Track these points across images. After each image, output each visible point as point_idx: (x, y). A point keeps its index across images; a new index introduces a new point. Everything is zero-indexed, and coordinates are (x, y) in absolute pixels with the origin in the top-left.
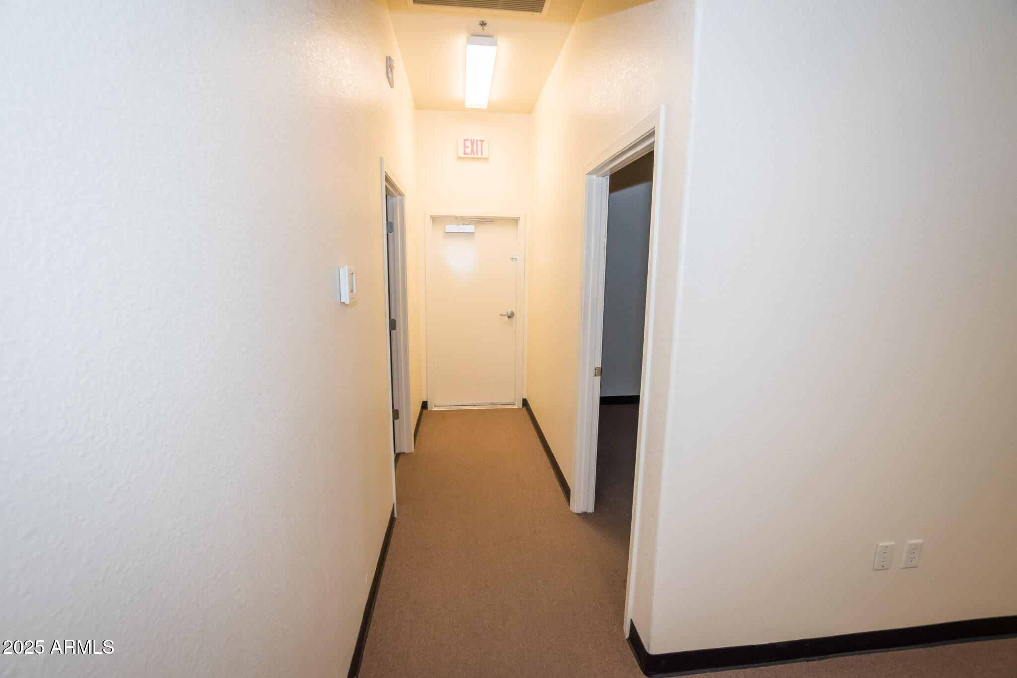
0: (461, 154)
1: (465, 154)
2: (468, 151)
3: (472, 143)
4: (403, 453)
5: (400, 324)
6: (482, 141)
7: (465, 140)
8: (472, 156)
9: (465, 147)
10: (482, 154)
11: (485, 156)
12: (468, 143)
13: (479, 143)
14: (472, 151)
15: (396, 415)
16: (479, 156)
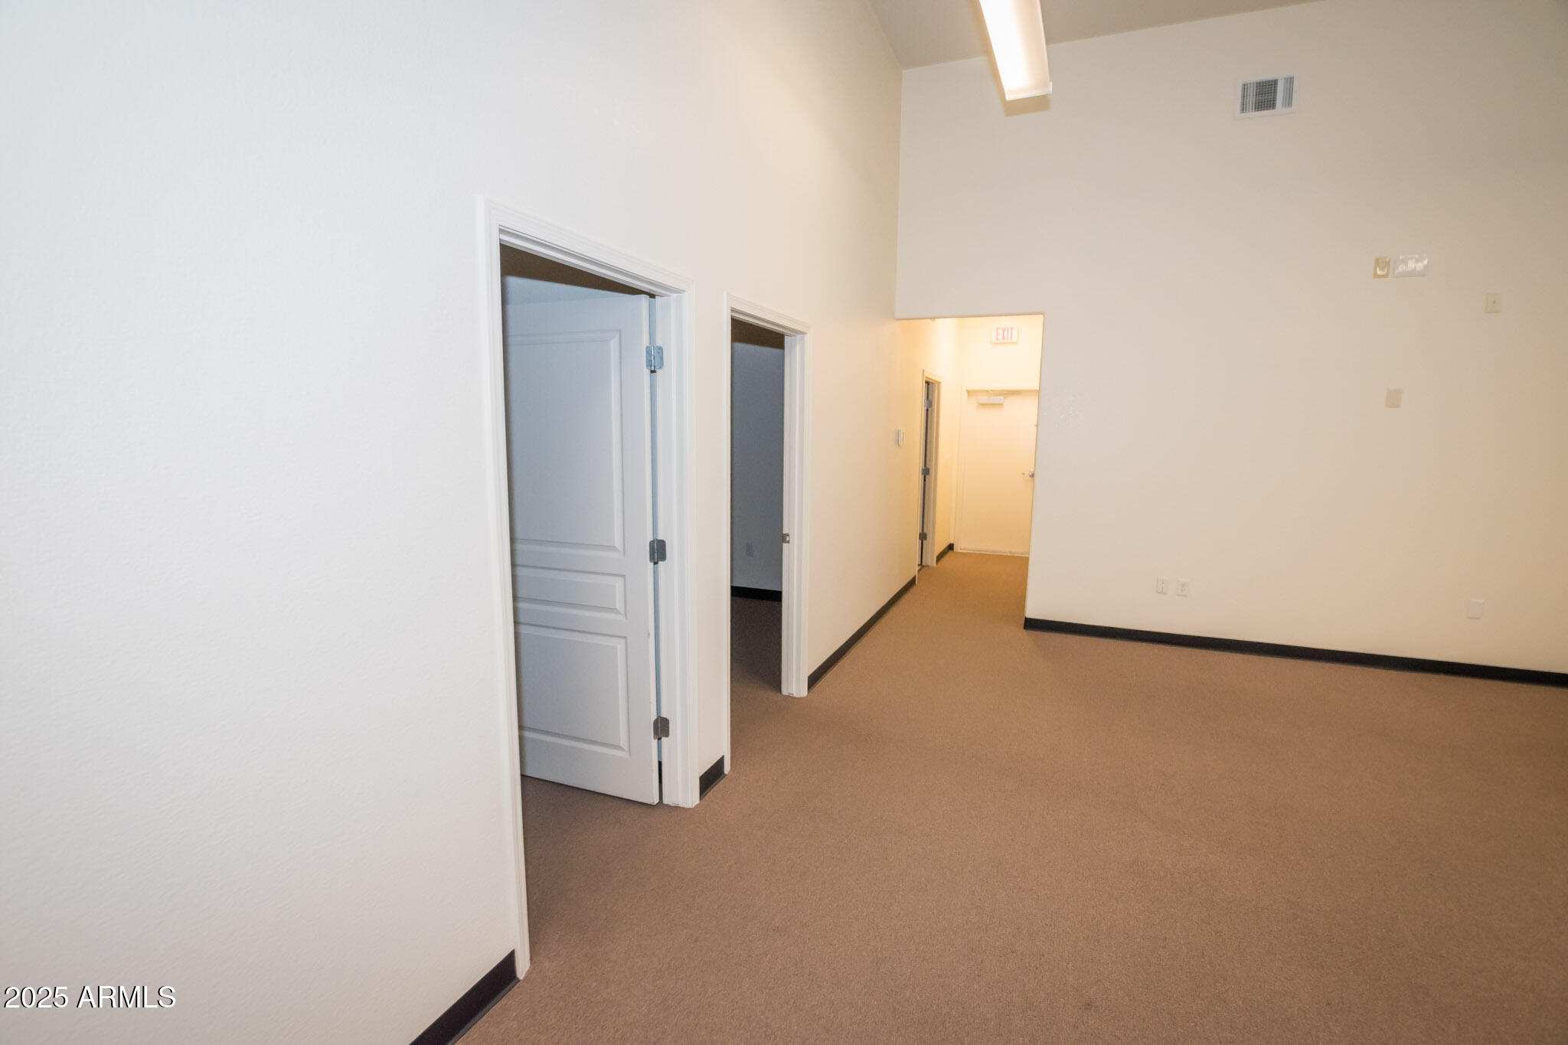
0: (995, 341)
1: (997, 339)
2: (1000, 337)
3: (1004, 330)
4: (928, 566)
5: (932, 472)
6: (1012, 329)
7: (997, 329)
8: (1004, 341)
9: (998, 334)
10: (1011, 338)
11: (1014, 340)
12: (1001, 331)
13: (1010, 330)
14: (1004, 338)
15: (923, 537)
16: (1009, 340)
